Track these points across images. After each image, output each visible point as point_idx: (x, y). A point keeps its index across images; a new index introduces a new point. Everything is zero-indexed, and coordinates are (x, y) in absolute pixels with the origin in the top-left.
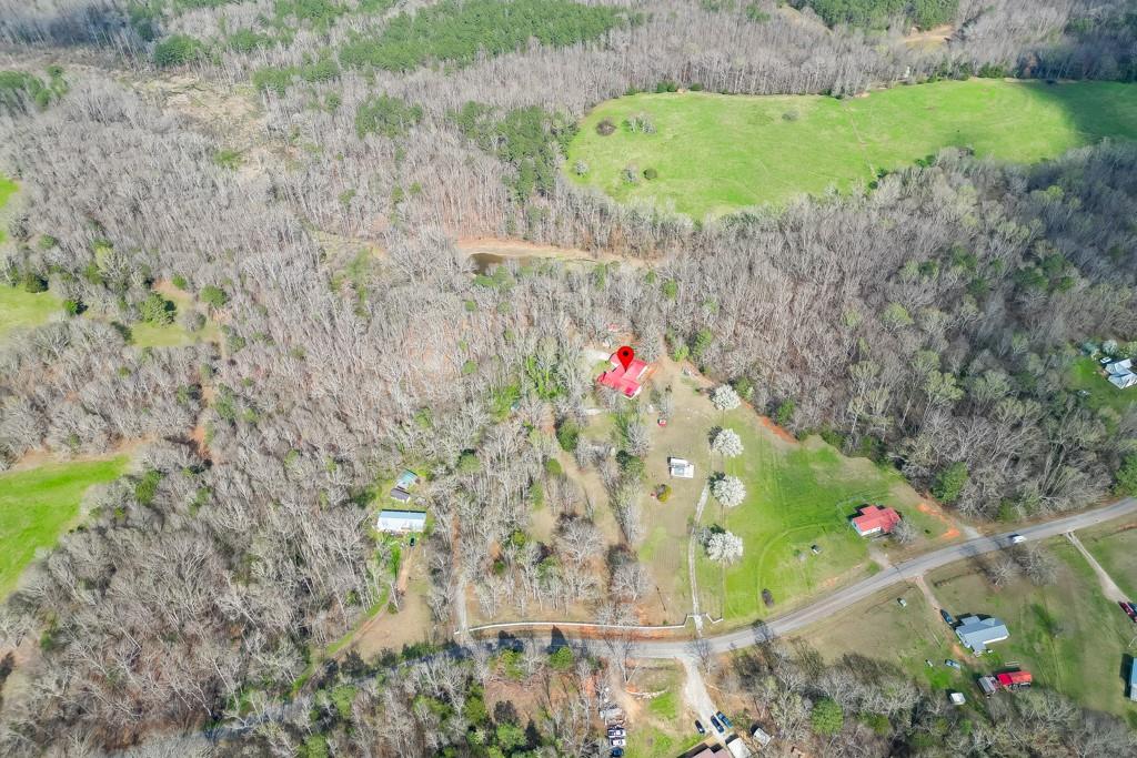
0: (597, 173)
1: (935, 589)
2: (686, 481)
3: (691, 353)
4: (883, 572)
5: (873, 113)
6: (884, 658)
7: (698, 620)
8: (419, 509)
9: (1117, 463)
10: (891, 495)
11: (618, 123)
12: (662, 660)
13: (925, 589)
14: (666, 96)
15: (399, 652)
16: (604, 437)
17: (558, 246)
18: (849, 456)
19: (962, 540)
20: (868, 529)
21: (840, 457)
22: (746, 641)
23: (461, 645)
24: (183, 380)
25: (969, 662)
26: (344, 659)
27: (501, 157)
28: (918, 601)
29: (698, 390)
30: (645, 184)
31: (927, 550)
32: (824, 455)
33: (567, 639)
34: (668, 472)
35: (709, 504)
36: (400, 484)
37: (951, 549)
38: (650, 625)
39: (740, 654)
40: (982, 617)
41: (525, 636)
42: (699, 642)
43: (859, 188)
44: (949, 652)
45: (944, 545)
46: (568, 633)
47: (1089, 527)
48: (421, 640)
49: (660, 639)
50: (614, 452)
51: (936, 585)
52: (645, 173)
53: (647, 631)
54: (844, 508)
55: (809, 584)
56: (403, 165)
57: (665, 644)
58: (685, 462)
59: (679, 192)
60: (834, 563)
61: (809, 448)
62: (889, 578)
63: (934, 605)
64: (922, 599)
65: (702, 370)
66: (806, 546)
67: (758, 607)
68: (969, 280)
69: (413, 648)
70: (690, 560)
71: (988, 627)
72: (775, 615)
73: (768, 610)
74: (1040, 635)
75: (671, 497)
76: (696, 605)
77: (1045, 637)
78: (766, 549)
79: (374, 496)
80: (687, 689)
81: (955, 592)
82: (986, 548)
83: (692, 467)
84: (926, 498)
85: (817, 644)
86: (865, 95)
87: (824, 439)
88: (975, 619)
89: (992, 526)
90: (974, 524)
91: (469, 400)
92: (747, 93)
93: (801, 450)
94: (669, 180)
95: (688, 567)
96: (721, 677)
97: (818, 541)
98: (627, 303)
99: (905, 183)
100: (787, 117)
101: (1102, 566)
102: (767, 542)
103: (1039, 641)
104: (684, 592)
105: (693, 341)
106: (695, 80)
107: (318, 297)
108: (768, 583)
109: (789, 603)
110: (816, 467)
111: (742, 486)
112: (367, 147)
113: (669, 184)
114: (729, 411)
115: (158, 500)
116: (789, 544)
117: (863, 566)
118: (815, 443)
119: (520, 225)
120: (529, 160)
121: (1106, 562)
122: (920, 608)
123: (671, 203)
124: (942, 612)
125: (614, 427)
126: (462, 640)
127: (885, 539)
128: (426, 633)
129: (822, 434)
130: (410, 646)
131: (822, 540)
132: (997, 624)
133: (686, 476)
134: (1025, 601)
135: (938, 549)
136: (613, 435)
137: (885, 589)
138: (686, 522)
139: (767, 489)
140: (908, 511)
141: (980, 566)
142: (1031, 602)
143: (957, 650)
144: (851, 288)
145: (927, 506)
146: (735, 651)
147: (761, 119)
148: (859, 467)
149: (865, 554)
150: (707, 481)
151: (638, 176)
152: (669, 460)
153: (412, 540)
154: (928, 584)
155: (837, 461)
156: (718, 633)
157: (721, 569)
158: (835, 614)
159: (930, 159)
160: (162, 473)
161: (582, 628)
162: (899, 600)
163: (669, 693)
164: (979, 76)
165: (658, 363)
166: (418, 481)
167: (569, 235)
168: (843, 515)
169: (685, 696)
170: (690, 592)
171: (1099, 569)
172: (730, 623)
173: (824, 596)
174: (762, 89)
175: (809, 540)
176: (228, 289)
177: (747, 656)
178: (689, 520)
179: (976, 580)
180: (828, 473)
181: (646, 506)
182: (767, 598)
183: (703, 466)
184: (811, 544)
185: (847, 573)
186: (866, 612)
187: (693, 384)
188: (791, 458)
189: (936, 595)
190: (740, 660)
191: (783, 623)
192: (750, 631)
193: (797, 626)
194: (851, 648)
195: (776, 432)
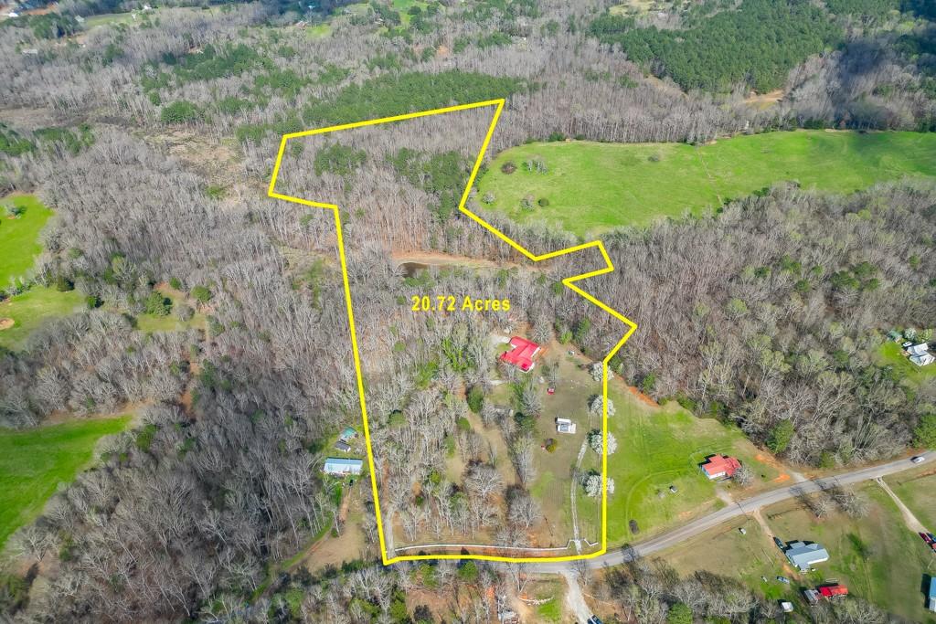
0: (501, 203)
1: (769, 520)
2: (569, 436)
3: (574, 337)
4: (728, 507)
5: (720, 156)
6: (728, 575)
7: (578, 544)
8: (357, 456)
9: (915, 422)
10: (734, 447)
11: (519, 164)
12: (548, 574)
13: (761, 521)
14: (557, 144)
15: (340, 567)
16: (506, 402)
17: (471, 257)
18: (700, 417)
19: (791, 483)
20: (716, 473)
21: (693, 418)
22: (617, 560)
24: (176, 356)
25: (796, 578)
26: (295, 572)
27: (427, 190)
28: (756, 531)
29: (579, 366)
30: (539, 210)
31: (763, 491)
32: (680, 417)
34: (554, 429)
35: (587, 454)
36: (343, 437)
37: (781, 490)
38: (539, 547)
39: (612, 570)
40: (807, 543)
43: (708, 212)
44: (781, 570)
45: (777, 487)
47: (893, 475)
48: (357, 557)
50: (512, 413)
51: (770, 518)
52: (539, 202)
53: (537, 551)
54: (696, 457)
55: (667, 516)
56: (351, 196)
58: (568, 421)
59: (566, 216)
60: (687, 500)
61: (668, 411)
62: (732, 512)
63: (769, 533)
64: (759, 528)
65: (583, 351)
66: (665, 487)
67: (626, 534)
68: (796, 281)
69: (350, 564)
70: (572, 497)
71: (811, 550)
72: (640, 540)
73: (634, 537)
74: (854, 558)
75: (557, 448)
76: (576, 532)
77: (858, 560)
78: (633, 489)
79: (322, 447)
80: (568, 597)
81: (786, 523)
82: (811, 490)
83: (574, 425)
84: (762, 450)
85: (673, 563)
86: (713, 142)
87: (681, 404)
88: (801, 545)
89: (816, 472)
90: (801, 471)
91: (398, 372)
92: (620, 142)
93: (662, 413)
94: (558, 207)
95: (570, 501)
96: (595, 587)
97: (674, 483)
98: (524, 299)
99: (745, 209)
100: (652, 159)
101: (906, 505)
102: (633, 485)
103: (854, 563)
104: (567, 522)
105: (575, 328)
106: (580, 132)
107: (283, 295)
108: (634, 515)
109: (651, 531)
110: (674, 426)
111: (614, 439)
112: (323, 183)
113: (558, 210)
114: (604, 382)
115: (154, 447)
116: (651, 485)
117: (711, 502)
118: (672, 408)
119: (441, 241)
120: (448, 191)
121: (908, 501)
122: (757, 535)
123: (559, 224)
124: (774, 538)
125: (512, 394)
127: (729, 482)
128: (361, 552)
129: (678, 401)
130: (348, 562)
131: (678, 482)
132: (819, 548)
133: (569, 432)
134: (843, 531)
135: (772, 490)
136: (512, 401)
137: (729, 521)
138: (569, 467)
139: (634, 442)
140: (747, 459)
141: (806, 502)
142: (847, 532)
143: (787, 569)
144: (701, 288)
145: (763, 456)
146: (608, 568)
147: (630, 161)
148: (708, 427)
149: (713, 493)
150: (586, 437)
151: (534, 204)
152: (556, 419)
153: (352, 481)
154: (763, 517)
155: (690, 421)
157: (597, 504)
158: (688, 540)
159: (765, 191)
160: (158, 427)
161: (485, 549)
162: (740, 529)
163: (554, 601)
164: (805, 128)
165: (548, 345)
166: (357, 436)
167: (478, 248)
168: (696, 462)
169: (566, 602)
170: (572, 522)
171: (903, 507)
173: (679, 525)
174: (632, 138)
175: (668, 481)
176: (212, 289)
177: (618, 572)
178: (572, 466)
179: (803, 514)
180: (683, 430)
181: (537, 456)
182: (634, 527)
183: (582, 424)
184: (669, 485)
185: (698, 508)
186: (714, 538)
187: (576, 361)
188: (654, 418)
189: (770, 526)
190: (611, 575)
191: (646, 546)
192: (620, 553)
193: (657, 549)
194: (702, 567)
195: (642, 399)
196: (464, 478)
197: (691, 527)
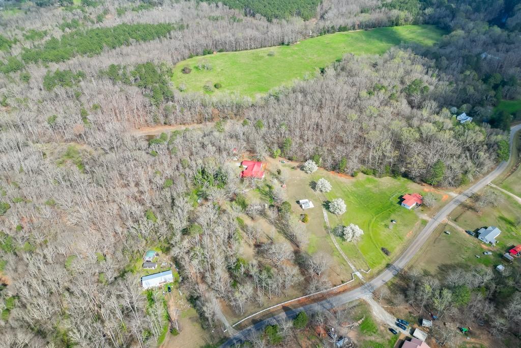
1: (457, 223)
2: (312, 209)
3: (282, 152)
4: (429, 222)
5: (306, 48)
6: (456, 262)
7: (358, 274)
8: (165, 269)
10: (409, 188)
11: (192, 67)
12: (352, 302)
13: (452, 224)
14: (208, 56)
16: (258, 201)
17: (184, 124)
18: (380, 178)
19: (452, 199)
20: (410, 205)
21: (377, 179)
22: (388, 276)
23: (232, 337)
25: (493, 250)
27: (139, 86)
29: (293, 168)
30: (216, 90)
31: (441, 207)
32: (369, 181)
33: (294, 310)
34: (301, 208)
35: (330, 216)
36: (147, 259)
37: (450, 203)
38: (335, 286)
39: (389, 284)
40: (485, 228)
41: (268, 317)
42: (366, 286)
44: (482, 248)
45: (446, 203)
46: (292, 306)
47: (495, 179)
49: (344, 291)
50: (266, 207)
51: (455, 221)
52: (215, 86)
53: (335, 289)
54: (394, 200)
55: (400, 238)
57: (349, 293)
58: (307, 200)
60: (406, 225)
61: (361, 179)
62: (433, 225)
63: (461, 230)
64: (454, 229)
65: (290, 159)
66: (388, 221)
67: (384, 258)
70: (337, 246)
71: (490, 231)
72: (394, 259)
73: (390, 257)
74: (511, 228)
75: (309, 219)
76: (353, 267)
77: (513, 228)
78: (370, 228)
80: (374, 313)
81: (465, 221)
82: (464, 199)
83: (311, 202)
84: (424, 186)
85: (422, 266)
86: (298, 43)
87: (365, 173)
88: (483, 230)
89: (459, 189)
90: (451, 191)
92: (247, 49)
93: (357, 181)
94: (228, 87)
95: (337, 249)
96: (389, 301)
97: (392, 218)
100: (270, 55)
102: (369, 225)
103: (512, 231)
104: (343, 262)
105: (281, 147)
106: (221, 47)
108: (381, 244)
109: (397, 251)
110: (369, 186)
113: (228, 89)
114: (314, 173)
116: (379, 223)
117: (419, 222)
118: (361, 176)
121: (511, 190)
122: (456, 233)
124: (466, 232)
125: (260, 195)
126: (230, 334)
127: (420, 208)
128: (204, 339)
129: (362, 172)
132: (493, 228)
133: (311, 207)
134: (495, 216)
135: (444, 206)
136: (261, 199)
137: (436, 230)
138: (323, 229)
139: (352, 201)
141: (467, 207)
142: (497, 216)
143: (484, 246)
145: (427, 189)
146: (386, 283)
147: (258, 58)
148: (387, 182)
149: (417, 218)
150: (323, 207)
151: (213, 88)
152: (298, 202)
153: (169, 288)
154: (452, 222)
155: (377, 181)
156: (372, 277)
157: (355, 246)
158: (421, 249)
161: (299, 301)
162: (445, 232)
163: (366, 318)
164: (339, 31)
165: (267, 161)
166: (157, 255)
168: (395, 203)
169: (375, 316)
170: (346, 262)
171: (511, 194)
172: (375, 270)
173: (410, 242)
174: (253, 46)
175: (388, 218)
177: (394, 284)
178: (324, 227)
179: (469, 213)
180: (376, 187)
182: (386, 252)
183: (316, 200)
184: (390, 220)
185: (414, 228)
186: (434, 243)
187: (289, 166)
188: (355, 185)
189: (458, 225)
190: (391, 287)
191: (401, 261)
192: (387, 271)
193: (408, 260)
194: (440, 262)
195: (341, 176)
196: (256, 258)
197: (417, 241)
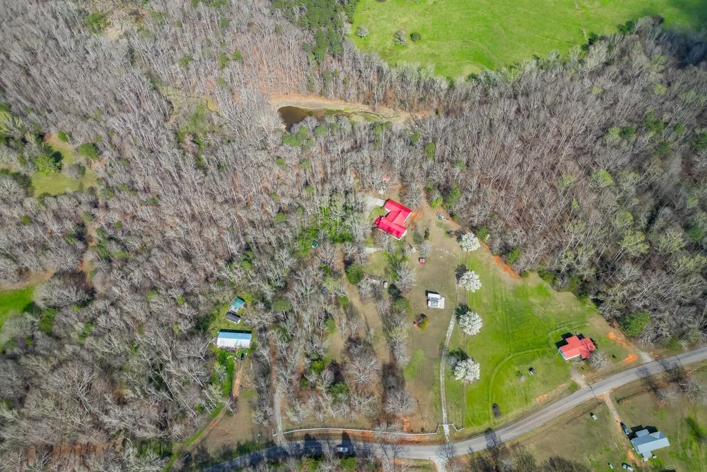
0: (375, 36)
1: (618, 406)
2: (438, 311)
3: (445, 201)
4: (581, 390)
6: (579, 461)
7: (446, 428)
8: (247, 329)
10: (588, 324)
12: (420, 460)
13: (610, 405)
15: (235, 448)
16: (380, 272)
17: (346, 101)
18: (558, 291)
19: (639, 363)
20: (571, 354)
21: (552, 291)
22: (480, 445)
23: (278, 444)
24: (69, 226)
25: (638, 465)
26: (195, 452)
27: (301, 25)
28: (605, 414)
29: (448, 233)
30: (411, 46)
31: (613, 372)
32: (540, 291)
33: (352, 442)
34: (425, 303)
35: (455, 331)
36: (233, 308)
38: (412, 431)
39: (476, 455)
40: (652, 430)
41: (323, 439)
42: (447, 446)
43: (575, 53)
44: (626, 457)
45: (626, 368)
46: (354, 436)
48: (250, 437)
49: (418, 443)
50: (386, 285)
51: (618, 401)
52: (412, 36)
53: (410, 437)
54: (555, 336)
55: (526, 399)
56: (228, 33)
57: (422, 447)
58: (438, 296)
59: (437, 53)
60: (545, 383)
61: (529, 284)
62: (584, 396)
63: (616, 419)
64: (608, 413)
65: (452, 215)
66: (525, 368)
67: (489, 418)
68: (657, 142)
69: (244, 445)
70: (441, 379)
71: (655, 439)
72: (501, 425)
73: (496, 421)
74: (691, 443)
75: (428, 324)
76: (445, 415)
77: (695, 445)
78: (496, 370)
79: (214, 318)
81: (632, 408)
82: (656, 371)
83: (443, 299)
84: (614, 327)
85: (531, 448)
87: (541, 276)
88: (645, 432)
89: (661, 351)
90: (649, 350)
91: (281, 246)
93: (523, 286)
94: (429, 42)
95: (440, 383)
97: (533, 364)
98: (397, 161)
99: (610, 48)
102: (497, 365)
103: (690, 448)
104: (437, 404)
105: (445, 192)
107: (168, 151)
108: (497, 398)
109: (512, 415)
110: (534, 300)
111: (480, 320)
113: (429, 46)
114: (471, 252)
115: (56, 329)
116: (512, 366)
117: (565, 385)
118: (534, 280)
119: (317, 86)
120: (323, 29)
122: (606, 421)
123: (431, 67)
124: (622, 424)
125: (386, 264)
126: (278, 440)
127: (583, 363)
128: (252, 432)
129: (539, 273)
130: (242, 443)
131: (536, 363)
132: (661, 437)
133: (439, 307)
134: (682, 414)
135: (620, 372)
136: (386, 270)
137: (581, 405)
138: (438, 347)
139: (498, 318)
140: (600, 338)
141: (651, 386)
142: (686, 416)
143: (631, 456)
145: (614, 334)
146: (472, 454)
148: (564, 301)
149: (568, 376)
150: (454, 312)
151: (406, 39)
152: (427, 294)
153: (243, 355)
154: (612, 401)
155: (549, 295)
156: (460, 439)
157: (463, 386)
158: (545, 425)
159: (630, 25)
160: (56, 308)
161: (363, 433)
162: (592, 414)
165: (420, 210)
166: (245, 306)
167: (353, 91)
168: (553, 342)
170: (441, 405)
172: (469, 431)
173: (536, 409)
175: (527, 362)
176: (99, 144)
177: (481, 458)
178: (441, 344)
179: (647, 397)
180: (542, 305)
181: (410, 333)
182: (496, 411)
183: (451, 298)
184: (529, 366)
185: (554, 391)
186: (567, 423)
187: (446, 227)
188: (517, 292)
189: (618, 410)
190: (476, 461)
191: (506, 431)
192: (483, 438)
193: (517, 434)
194: (556, 453)
195: (505, 270)
196: (343, 355)
197: (547, 411)
